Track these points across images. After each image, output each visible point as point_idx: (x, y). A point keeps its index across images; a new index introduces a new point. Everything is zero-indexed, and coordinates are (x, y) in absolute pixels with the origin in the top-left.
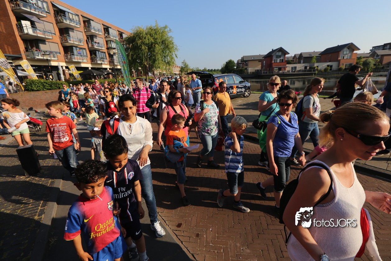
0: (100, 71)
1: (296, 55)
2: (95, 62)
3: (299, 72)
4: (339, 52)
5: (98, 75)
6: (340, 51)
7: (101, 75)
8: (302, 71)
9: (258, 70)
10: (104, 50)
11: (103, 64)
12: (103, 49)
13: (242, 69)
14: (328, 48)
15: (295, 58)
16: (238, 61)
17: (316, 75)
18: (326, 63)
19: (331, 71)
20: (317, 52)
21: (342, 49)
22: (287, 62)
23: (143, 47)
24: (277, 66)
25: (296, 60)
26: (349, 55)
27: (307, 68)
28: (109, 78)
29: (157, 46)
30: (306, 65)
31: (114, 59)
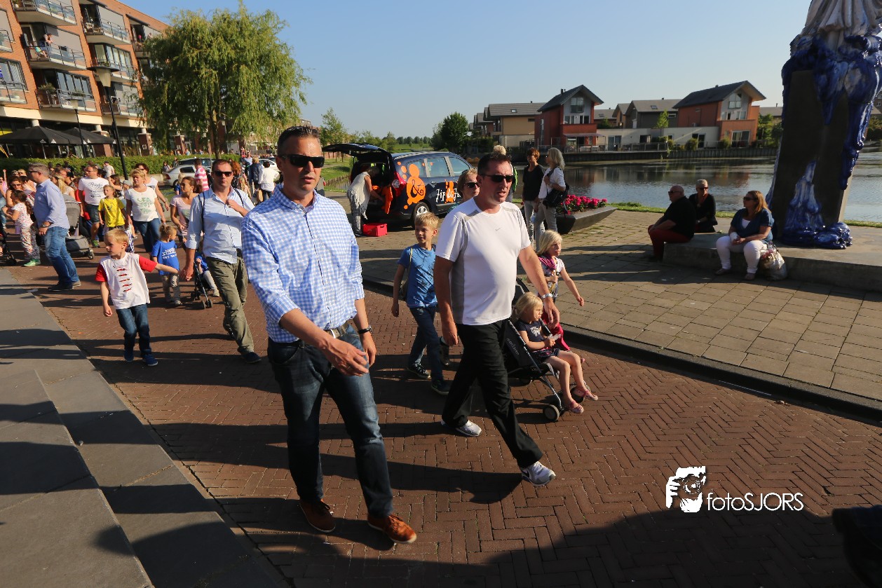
0: (71, 134)
1: (620, 106)
2: (53, 106)
3: (627, 150)
4: (719, 103)
5: (66, 145)
6: (722, 100)
7: (75, 145)
8: (635, 146)
9: (527, 143)
10: (82, 70)
11: (82, 111)
12: (78, 66)
13: (487, 138)
14: (693, 91)
15: (619, 114)
16: (476, 118)
17: (668, 158)
18: (692, 128)
19: (701, 149)
20: (669, 101)
21: (726, 95)
22: (599, 122)
23: (203, 72)
24: (573, 133)
25: (621, 120)
26: (741, 110)
27: (646, 141)
28: (101, 152)
29: (243, 68)
30: (644, 131)
31: (115, 99)
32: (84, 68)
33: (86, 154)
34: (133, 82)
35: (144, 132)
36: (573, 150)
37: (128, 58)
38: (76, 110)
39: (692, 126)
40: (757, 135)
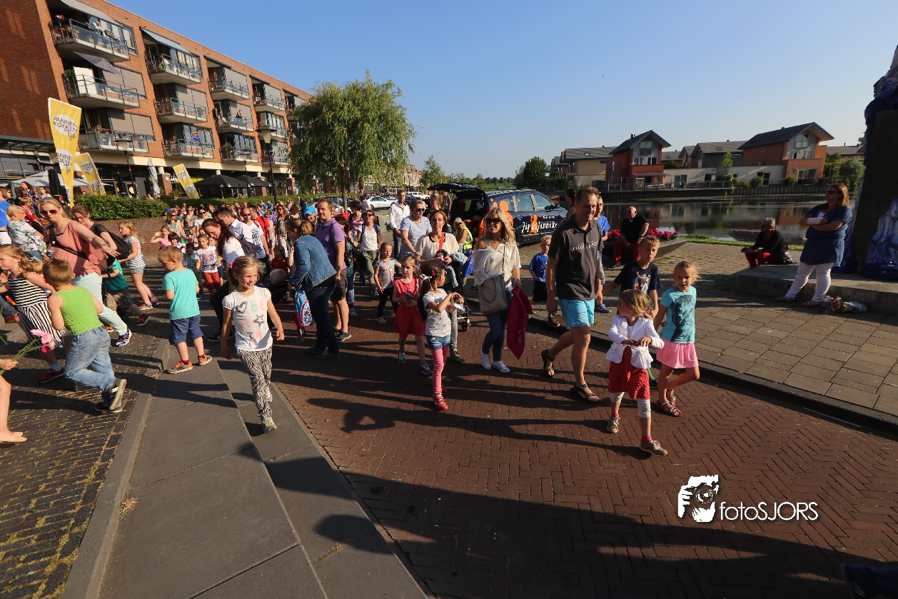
0: (241, 179)
1: (686, 149)
2: (230, 159)
3: (692, 187)
4: (785, 143)
5: (237, 188)
6: (788, 141)
7: (243, 188)
8: (700, 185)
9: (599, 182)
10: (251, 132)
11: (249, 163)
12: (248, 129)
13: (564, 178)
14: (758, 133)
15: (685, 155)
16: (554, 161)
17: (732, 195)
18: (756, 167)
19: (766, 186)
20: (734, 143)
21: (792, 137)
22: (666, 163)
23: (336, 129)
24: (641, 173)
25: (687, 160)
26: (808, 149)
27: (710, 180)
28: (260, 193)
29: (367, 125)
30: (709, 171)
31: (272, 153)
32: (252, 130)
33: (249, 195)
34: (285, 139)
35: (291, 177)
36: (640, 188)
37: (282, 123)
38: (245, 162)
39: (758, 165)
40: (824, 173)
